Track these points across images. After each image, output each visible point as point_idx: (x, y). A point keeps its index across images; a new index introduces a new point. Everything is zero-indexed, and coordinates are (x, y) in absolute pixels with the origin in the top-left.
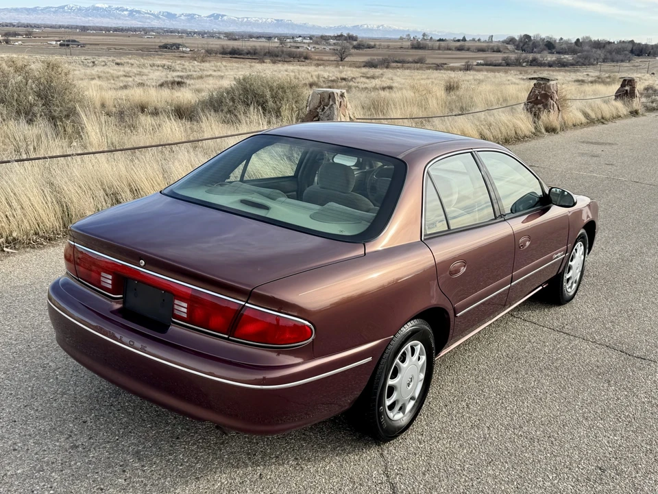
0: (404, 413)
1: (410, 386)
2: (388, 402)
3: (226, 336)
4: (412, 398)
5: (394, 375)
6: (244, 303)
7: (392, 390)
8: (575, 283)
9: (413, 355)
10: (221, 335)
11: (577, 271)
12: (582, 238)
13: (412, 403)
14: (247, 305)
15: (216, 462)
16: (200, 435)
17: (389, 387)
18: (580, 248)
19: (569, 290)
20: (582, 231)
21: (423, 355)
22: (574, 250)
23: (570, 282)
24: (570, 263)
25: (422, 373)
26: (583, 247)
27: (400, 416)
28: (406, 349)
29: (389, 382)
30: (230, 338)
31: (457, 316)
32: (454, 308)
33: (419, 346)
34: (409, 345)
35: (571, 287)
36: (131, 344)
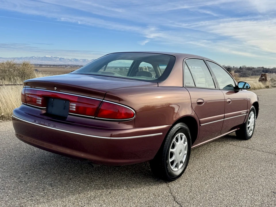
0: (178, 169)
1: (181, 155)
2: (170, 160)
3: (94, 117)
4: (181, 162)
5: (173, 147)
6: (102, 100)
7: (172, 154)
8: (252, 130)
9: (181, 140)
10: (92, 117)
11: (252, 124)
12: (252, 110)
13: (182, 164)
14: (103, 101)
16: (81, 178)
17: (170, 152)
18: (252, 115)
19: (249, 133)
20: (252, 107)
21: (186, 142)
22: (250, 114)
23: (249, 129)
24: (249, 120)
25: (186, 151)
26: (254, 114)
27: (176, 169)
28: (178, 136)
29: (171, 150)
30: (96, 118)
31: (201, 125)
32: (199, 121)
33: (184, 136)
34: (179, 134)
35: (250, 132)
36: (49, 125)
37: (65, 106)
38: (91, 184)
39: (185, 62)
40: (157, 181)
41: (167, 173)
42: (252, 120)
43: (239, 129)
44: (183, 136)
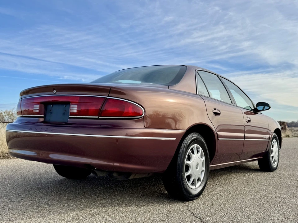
0: (196, 187)
1: (198, 169)
2: (186, 174)
3: (97, 117)
4: (199, 180)
5: (189, 159)
6: (106, 97)
7: (188, 167)
9: (198, 153)
10: (95, 117)
11: (276, 154)
12: (274, 138)
13: (200, 183)
14: (108, 97)
15: (91, 206)
17: (186, 165)
18: (275, 144)
19: (274, 164)
20: (274, 134)
21: (203, 156)
22: (273, 142)
23: (274, 159)
24: (272, 148)
25: (204, 167)
26: (276, 143)
27: (193, 187)
28: (194, 147)
29: (186, 162)
30: (100, 117)
31: (219, 139)
32: (217, 134)
33: (201, 149)
34: (195, 146)
35: (274, 162)
36: (47, 131)
37: (65, 111)
38: (94, 203)
39: (197, 72)
40: (172, 201)
41: (183, 188)
42: (275, 148)
43: (262, 157)
44: (199, 148)
